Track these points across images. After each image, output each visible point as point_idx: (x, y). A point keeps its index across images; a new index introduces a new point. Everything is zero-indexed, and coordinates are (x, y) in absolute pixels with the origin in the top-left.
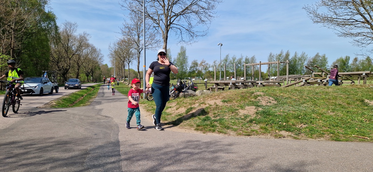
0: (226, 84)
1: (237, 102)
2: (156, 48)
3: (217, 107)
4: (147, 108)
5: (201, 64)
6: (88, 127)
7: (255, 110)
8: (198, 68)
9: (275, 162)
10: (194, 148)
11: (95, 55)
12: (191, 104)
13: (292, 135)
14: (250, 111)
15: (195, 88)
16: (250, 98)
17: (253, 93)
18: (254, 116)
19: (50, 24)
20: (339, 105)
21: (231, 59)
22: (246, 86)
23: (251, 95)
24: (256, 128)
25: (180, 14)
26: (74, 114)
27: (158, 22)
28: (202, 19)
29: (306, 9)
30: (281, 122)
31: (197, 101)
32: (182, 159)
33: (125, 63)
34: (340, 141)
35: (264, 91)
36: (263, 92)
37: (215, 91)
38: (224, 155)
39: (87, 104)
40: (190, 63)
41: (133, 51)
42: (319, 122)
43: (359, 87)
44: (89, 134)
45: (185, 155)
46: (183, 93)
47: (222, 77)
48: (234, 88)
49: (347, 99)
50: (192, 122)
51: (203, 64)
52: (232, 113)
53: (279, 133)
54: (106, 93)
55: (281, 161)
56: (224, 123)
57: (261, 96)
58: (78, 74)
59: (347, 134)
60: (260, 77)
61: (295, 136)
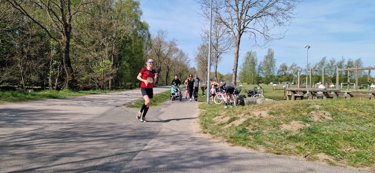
1: (285, 115)
3: (260, 119)
5: (291, 68)
7: (301, 126)
11: (183, 59)
12: (237, 114)
13: (331, 160)
14: (295, 126)
16: (302, 111)
17: (309, 106)
18: (297, 132)
21: (329, 62)
23: (305, 108)
24: (291, 147)
27: (231, 27)
35: (324, 104)
36: (322, 105)
39: (157, 106)
46: (247, 100)
48: (311, 97)
51: (294, 68)
52: (274, 127)
53: (316, 155)
56: (259, 137)
57: (317, 110)
58: (167, 76)
61: (333, 161)
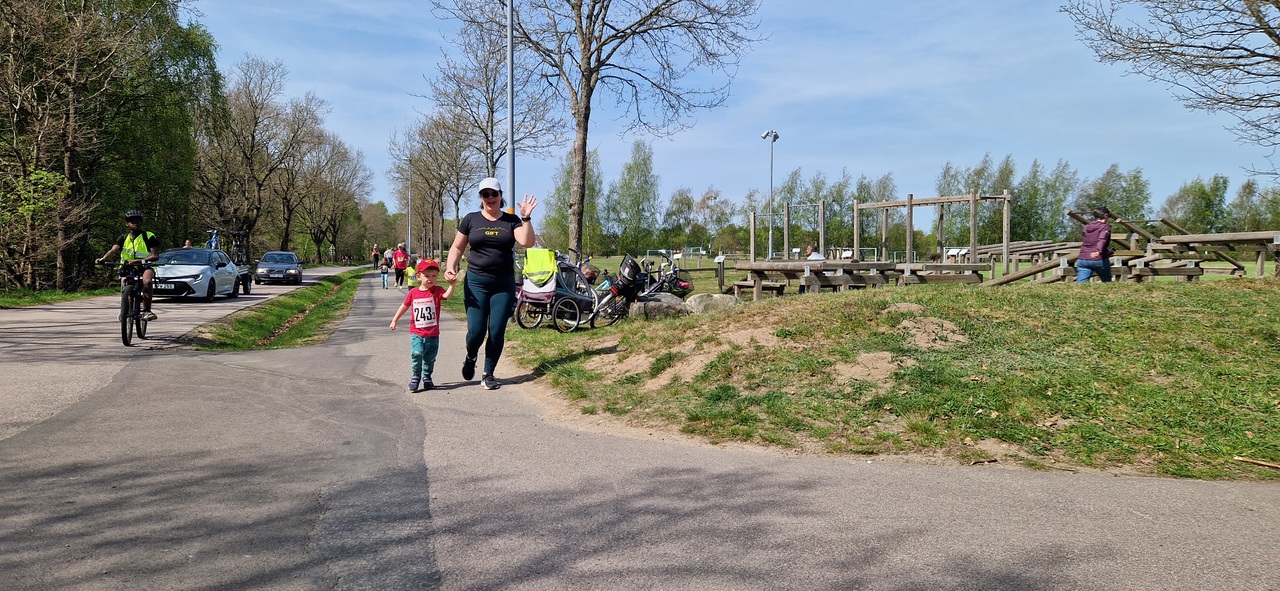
0: (792, 274)
1: (828, 337)
2: (551, 149)
3: (759, 354)
4: (520, 355)
5: (704, 204)
6: (320, 417)
7: (891, 365)
8: (691, 217)
9: (959, 547)
10: (678, 496)
11: (342, 172)
12: (668, 342)
13: (1022, 454)
14: (875, 368)
15: (684, 287)
16: (873, 323)
17: (884, 305)
18: (887, 385)
19: (193, 66)
20: (1190, 349)
21: (809, 185)
22: (858, 281)
23: (878, 313)
24: (894, 430)
25: (634, 33)
26: (273, 373)
27: (556, 58)
28: (709, 49)
29: (1074, 11)
30: (981, 407)
31: (689, 333)
32: (640, 532)
33: (444, 198)
34: (1190, 477)
35: (924, 300)
36: (919, 301)
37: (751, 299)
38: (784, 519)
39: (316, 338)
40: (664, 200)
41: (473, 157)
42: (1115, 409)
43: (1258, 285)
44: (325, 442)
45: (649, 517)
46: (642, 304)
47: (778, 247)
48: (817, 287)
49: (1218, 330)
50: (672, 405)
51: (711, 203)
52: (812, 376)
53: (977, 447)
54: (382, 300)
55: (981, 546)
56: (784, 408)
57: (911, 315)
58: (287, 235)
59: (1215, 452)
60: (908, 247)
61: (1030, 457)
